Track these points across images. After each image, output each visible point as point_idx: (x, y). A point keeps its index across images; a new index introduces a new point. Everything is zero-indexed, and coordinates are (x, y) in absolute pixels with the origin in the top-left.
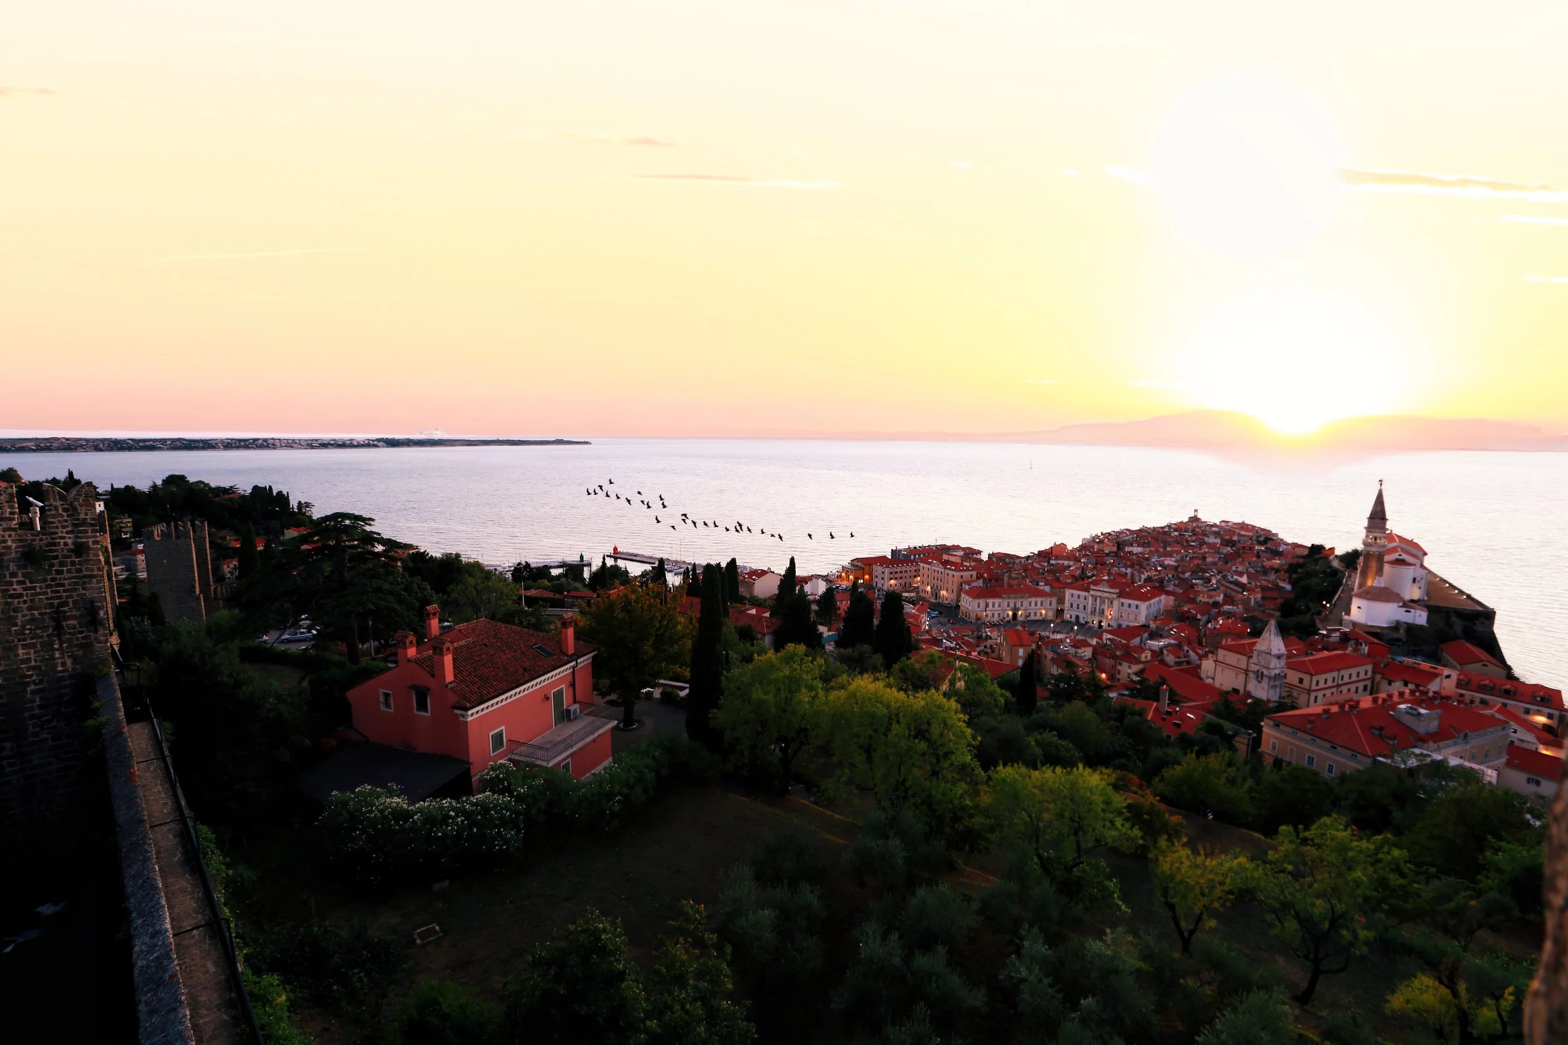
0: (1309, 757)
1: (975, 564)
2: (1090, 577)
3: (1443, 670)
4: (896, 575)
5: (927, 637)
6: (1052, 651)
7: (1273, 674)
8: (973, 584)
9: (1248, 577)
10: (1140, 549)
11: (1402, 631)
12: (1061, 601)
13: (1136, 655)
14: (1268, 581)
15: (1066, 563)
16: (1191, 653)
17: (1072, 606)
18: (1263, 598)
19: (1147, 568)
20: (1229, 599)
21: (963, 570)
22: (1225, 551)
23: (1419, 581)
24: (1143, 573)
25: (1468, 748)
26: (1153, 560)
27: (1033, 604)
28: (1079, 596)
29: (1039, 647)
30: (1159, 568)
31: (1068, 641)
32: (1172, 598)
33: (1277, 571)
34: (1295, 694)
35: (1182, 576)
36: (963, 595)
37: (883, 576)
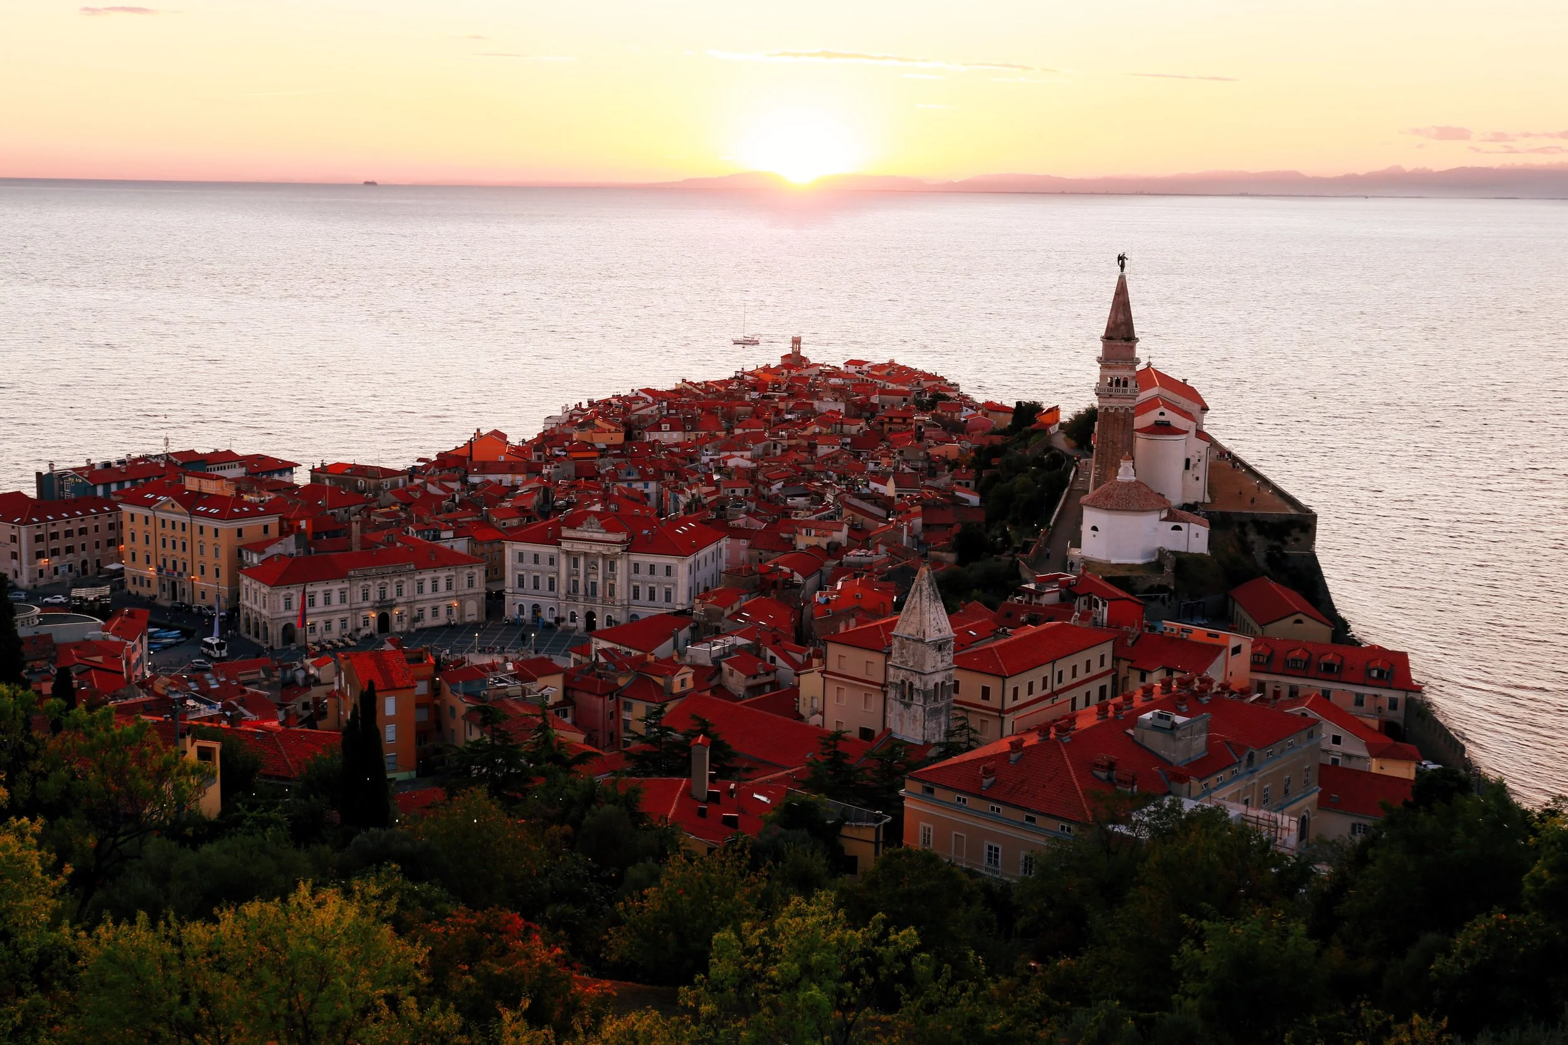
0: (990, 848)
1: (272, 496)
2: (561, 510)
3: (1227, 638)
4: (54, 544)
5: (143, 697)
6: (466, 695)
7: (931, 686)
8: (272, 550)
9: (897, 485)
10: (676, 437)
11: (1168, 569)
12: (495, 572)
13: (660, 681)
14: (937, 489)
15: (507, 479)
16: (779, 661)
17: (521, 585)
18: (925, 526)
19: (691, 479)
20: (860, 536)
21: (242, 516)
22: (854, 429)
23: (1195, 465)
24: (682, 492)
25: (1255, 781)
26: (705, 459)
27: (428, 586)
28: (536, 557)
29: (436, 690)
30: (716, 477)
31: (510, 667)
32: (744, 543)
33: (954, 465)
34: (974, 723)
35: (765, 492)
36: (246, 581)
37: (14, 547)
